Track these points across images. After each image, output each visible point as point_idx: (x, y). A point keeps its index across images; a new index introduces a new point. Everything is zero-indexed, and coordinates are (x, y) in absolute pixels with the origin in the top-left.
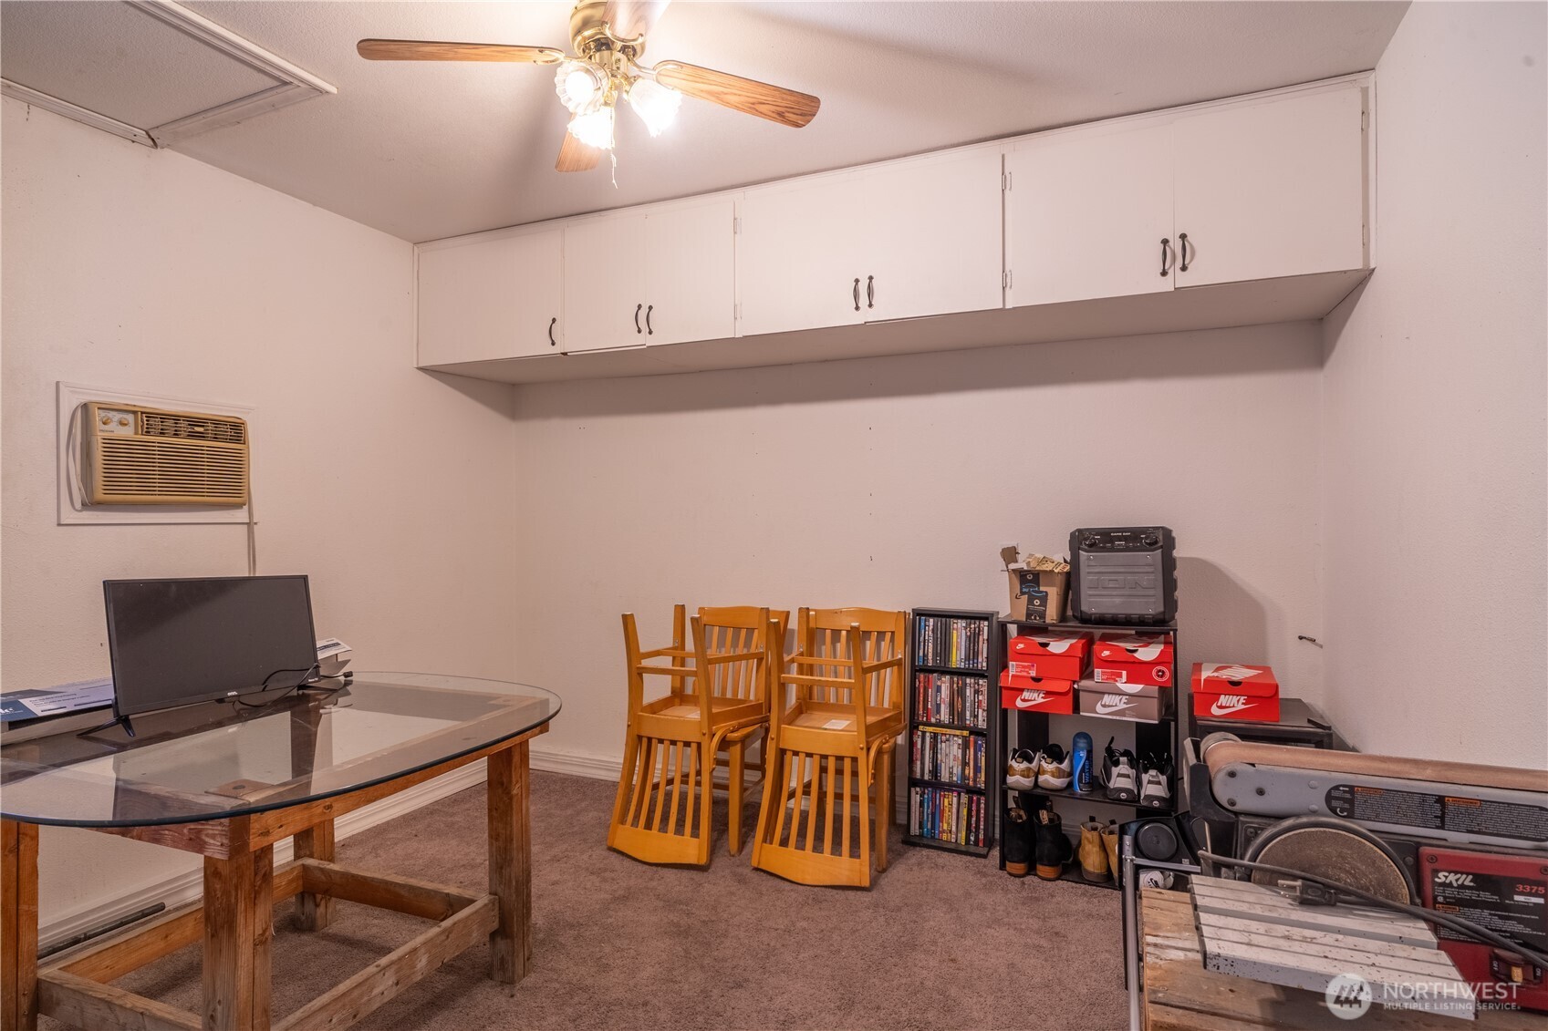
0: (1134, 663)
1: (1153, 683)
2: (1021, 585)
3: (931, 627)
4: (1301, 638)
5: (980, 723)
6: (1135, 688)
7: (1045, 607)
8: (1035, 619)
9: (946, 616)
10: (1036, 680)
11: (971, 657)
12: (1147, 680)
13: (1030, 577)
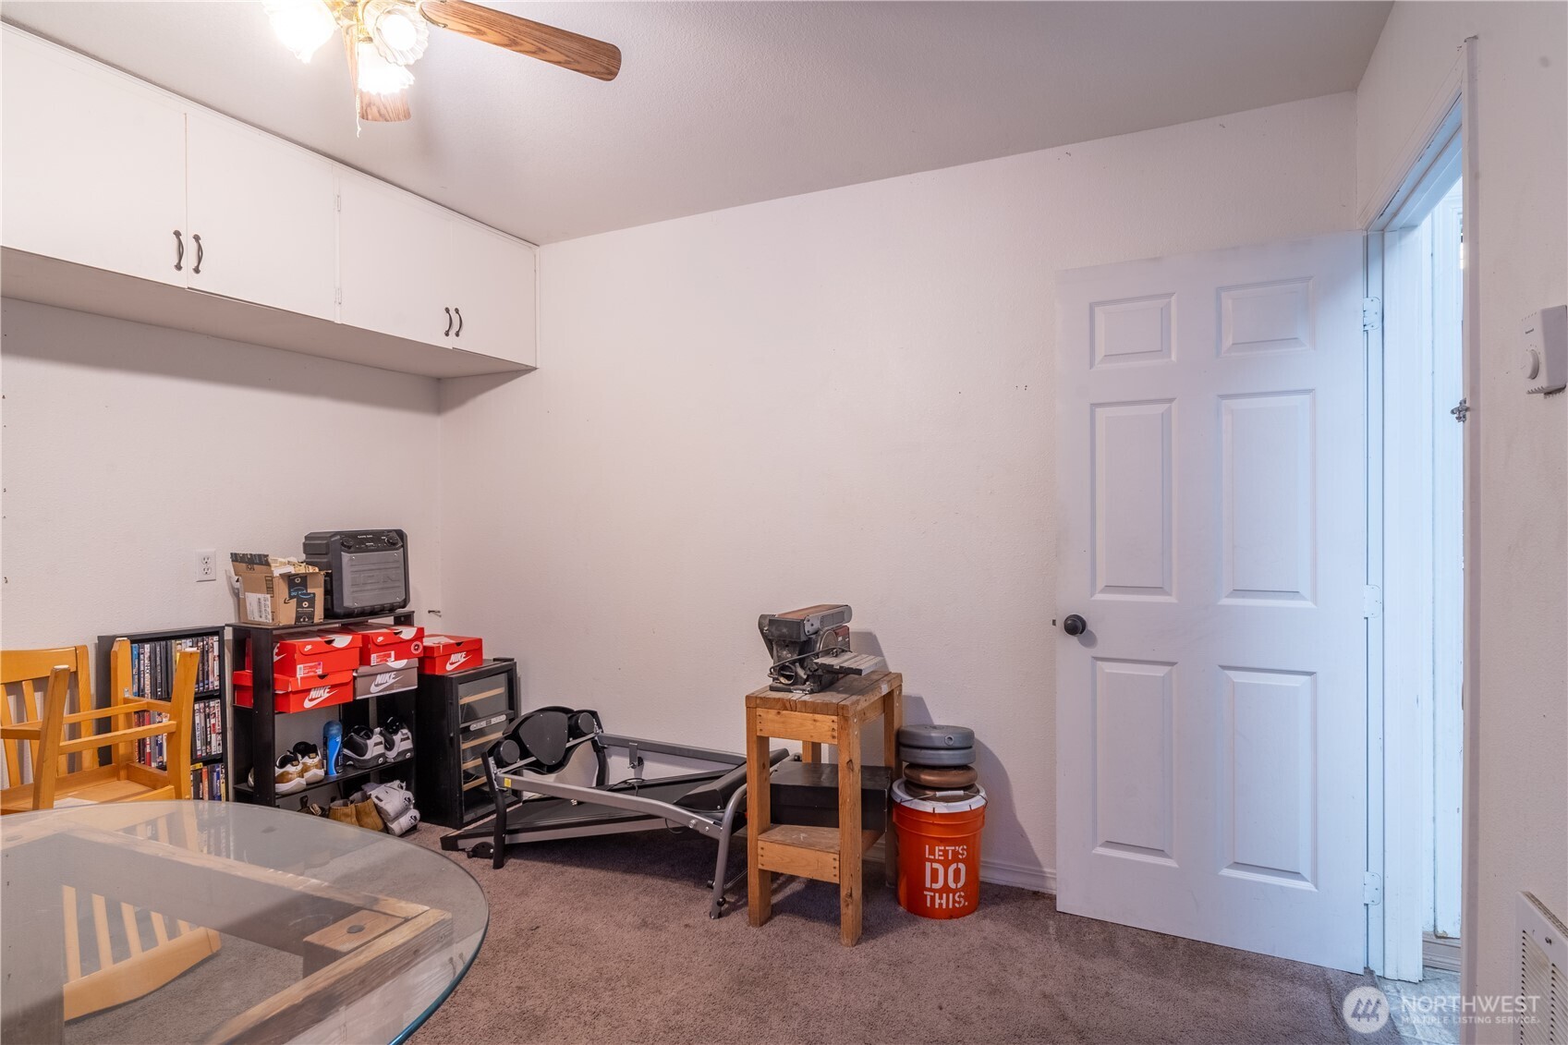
0: (401, 642)
1: (414, 656)
2: (289, 590)
3: (147, 655)
4: (430, 612)
5: (213, 749)
6: (402, 663)
7: (314, 607)
8: (304, 621)
9: (164, 639)
10: (322, 677)
11: (201, 679)
12: (407, 655)
13: (298, 581)
